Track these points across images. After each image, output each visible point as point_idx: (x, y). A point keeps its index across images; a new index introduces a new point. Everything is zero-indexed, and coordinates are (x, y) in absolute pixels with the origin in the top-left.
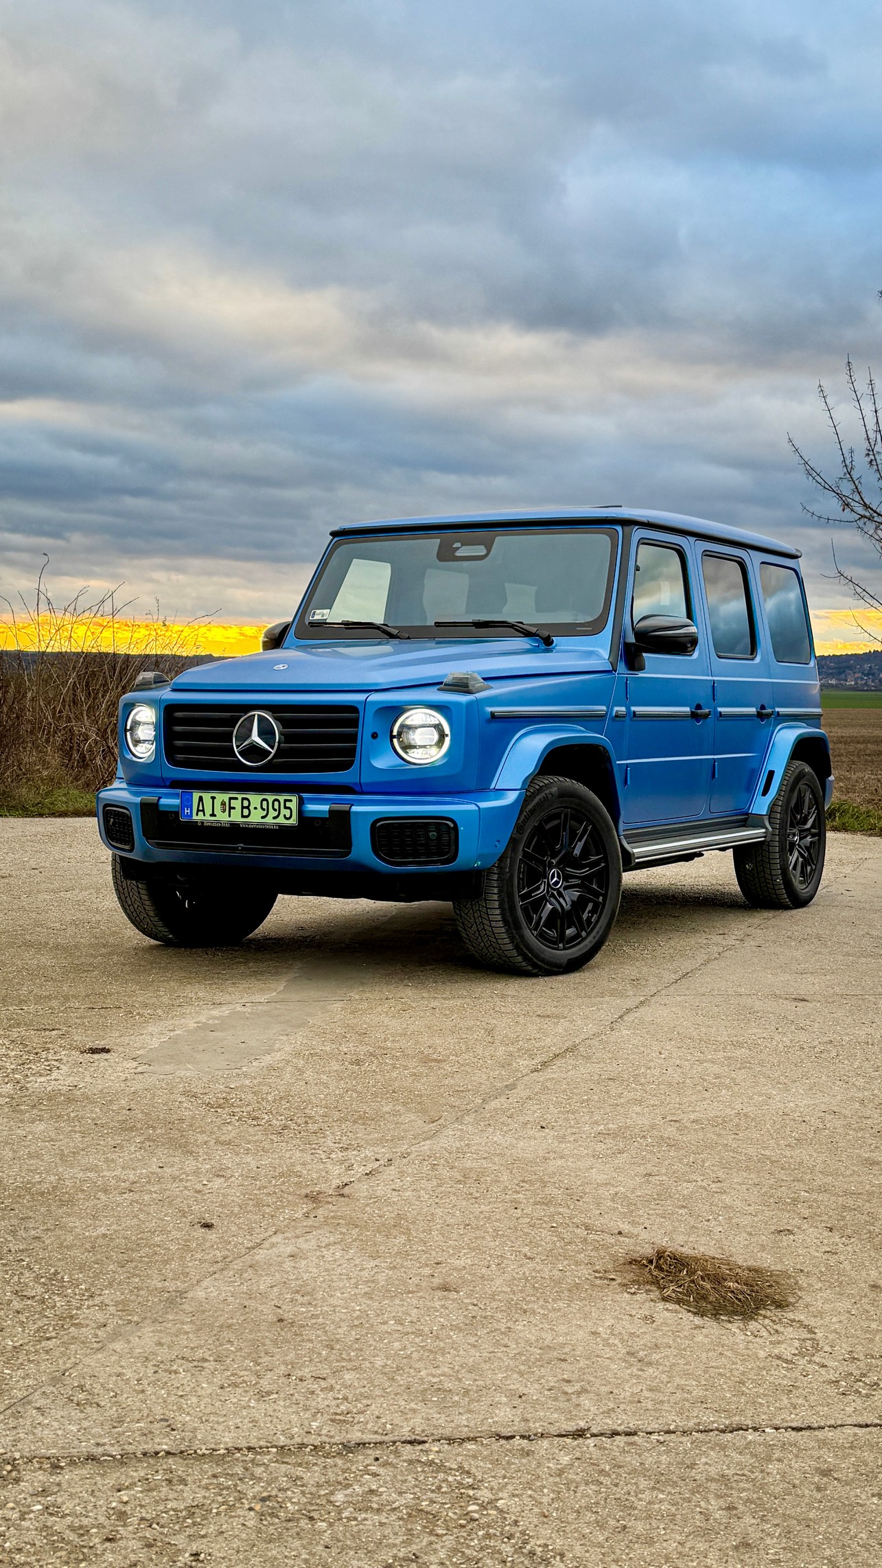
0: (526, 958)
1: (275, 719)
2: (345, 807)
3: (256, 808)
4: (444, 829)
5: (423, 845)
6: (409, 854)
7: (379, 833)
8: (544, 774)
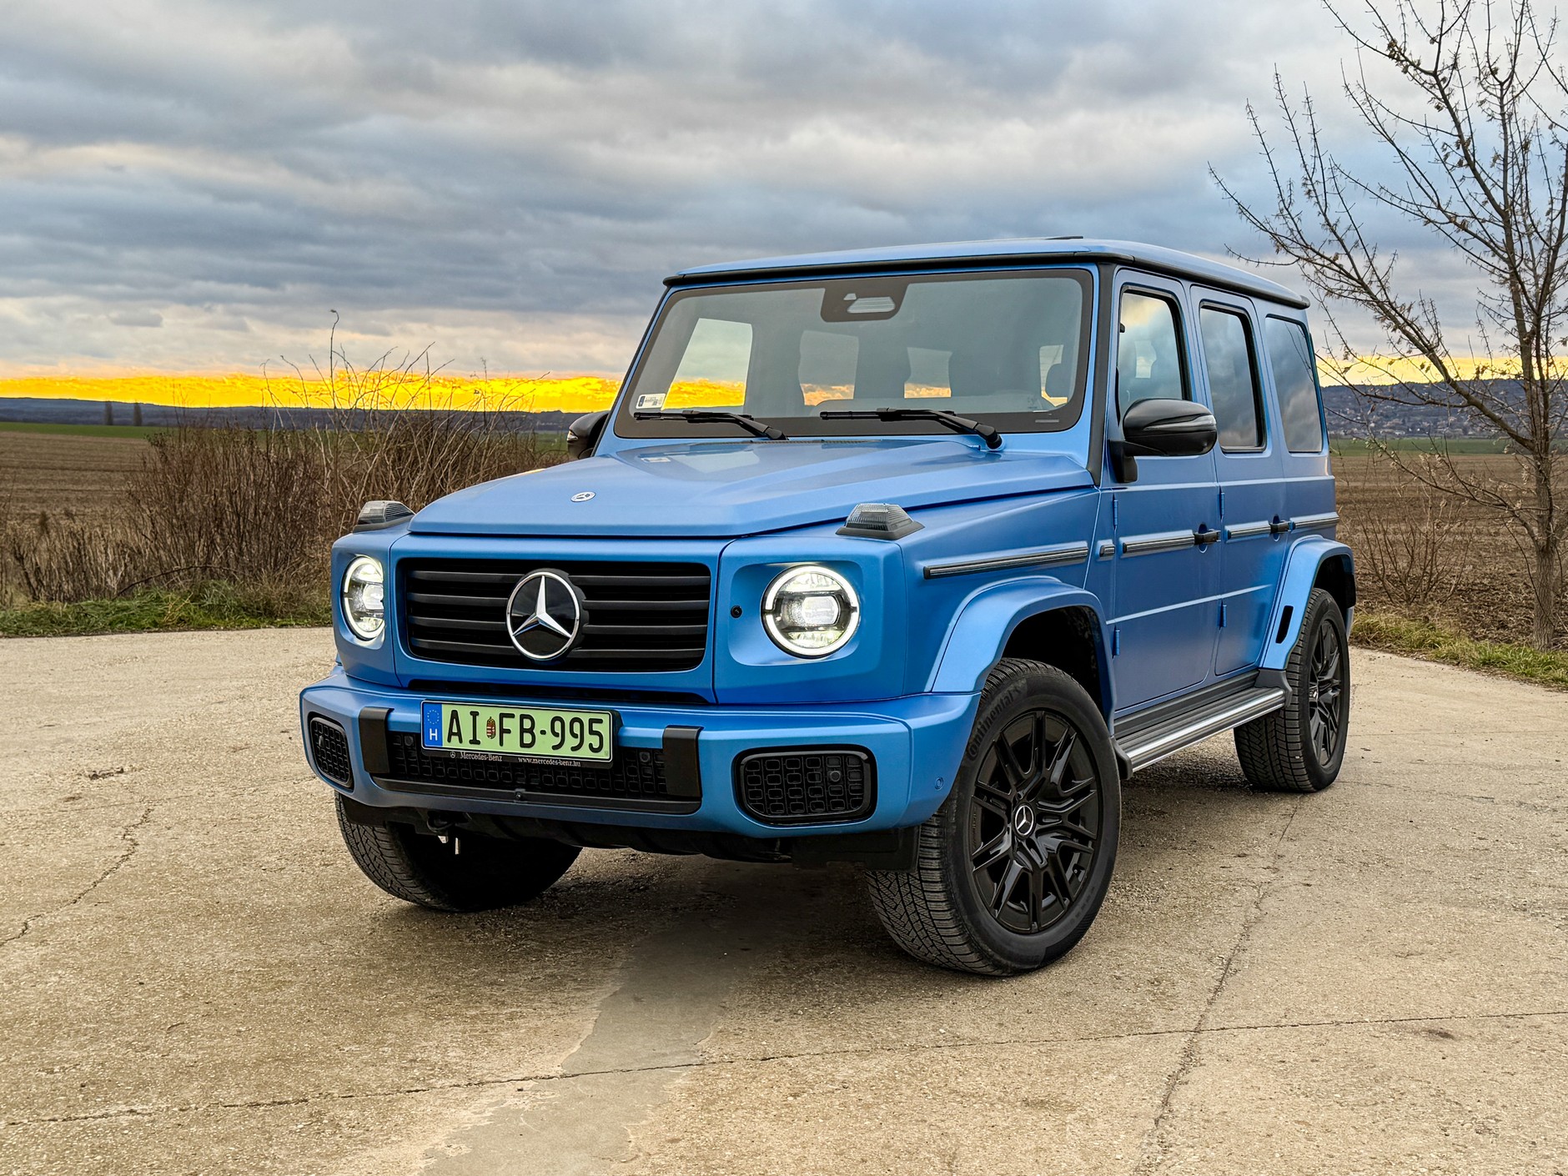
0: (983, 956)
1: (573, 583)
2: (690, 733)
3: (543, 732)
4: (853, 764)
5: (818, 791)
6: (796, 807)
7: (746, 774)
8: (1005, 659)
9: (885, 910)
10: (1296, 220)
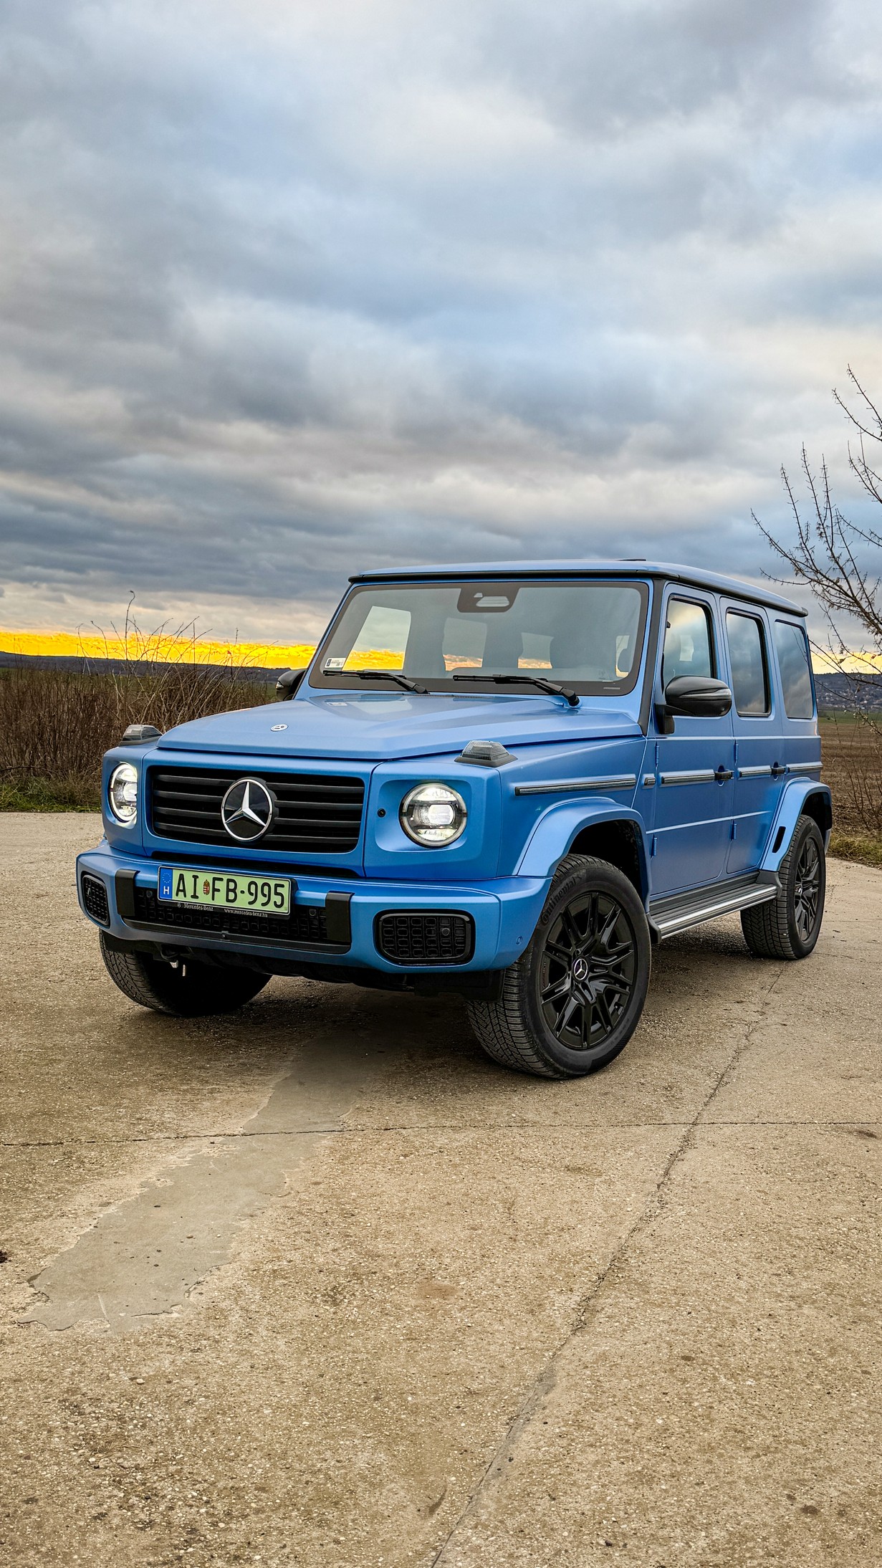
2: (344, 897)
3: (242, 892)
4: (458, 923)
5: (433, 942)
6: (417, 953)
7: (383, 927)
8: (572, 855)
9: (479, 1029)
10: (810, 551)
